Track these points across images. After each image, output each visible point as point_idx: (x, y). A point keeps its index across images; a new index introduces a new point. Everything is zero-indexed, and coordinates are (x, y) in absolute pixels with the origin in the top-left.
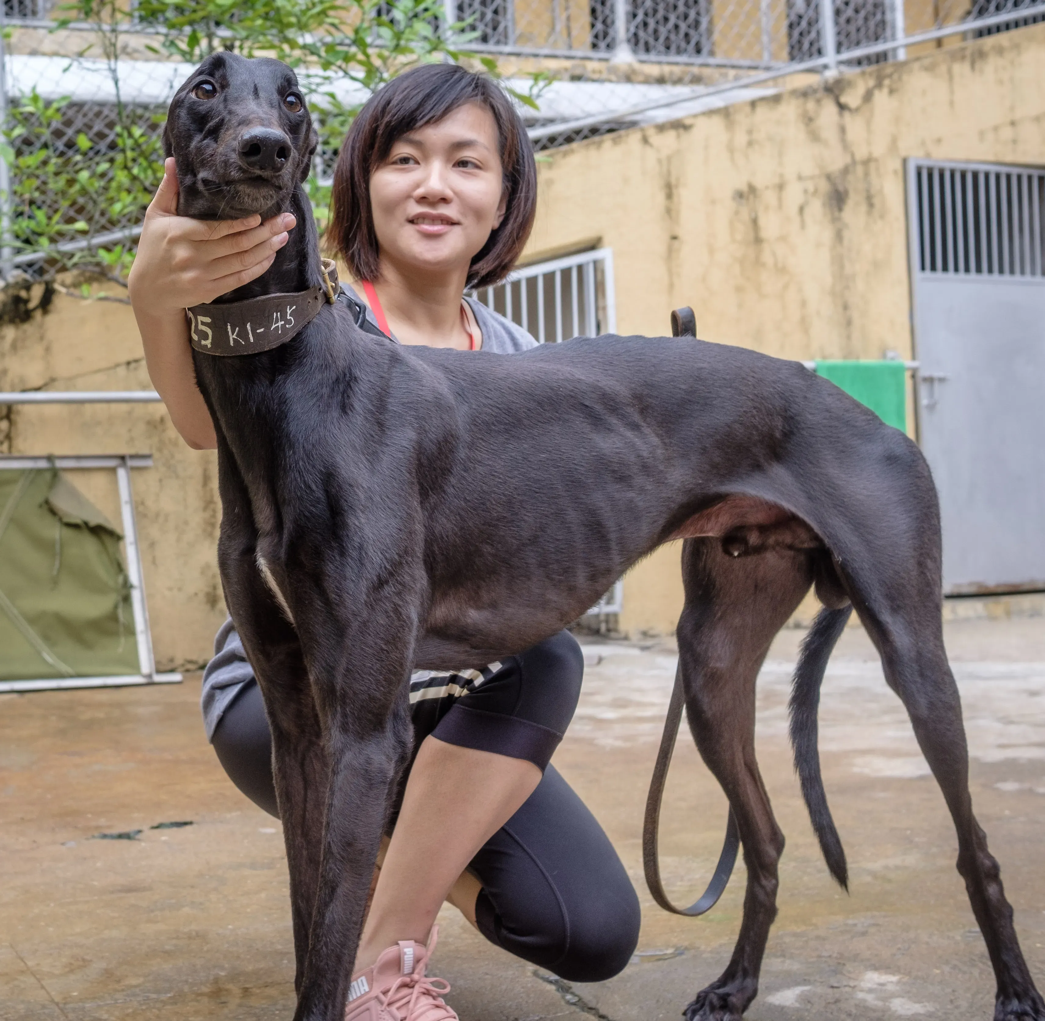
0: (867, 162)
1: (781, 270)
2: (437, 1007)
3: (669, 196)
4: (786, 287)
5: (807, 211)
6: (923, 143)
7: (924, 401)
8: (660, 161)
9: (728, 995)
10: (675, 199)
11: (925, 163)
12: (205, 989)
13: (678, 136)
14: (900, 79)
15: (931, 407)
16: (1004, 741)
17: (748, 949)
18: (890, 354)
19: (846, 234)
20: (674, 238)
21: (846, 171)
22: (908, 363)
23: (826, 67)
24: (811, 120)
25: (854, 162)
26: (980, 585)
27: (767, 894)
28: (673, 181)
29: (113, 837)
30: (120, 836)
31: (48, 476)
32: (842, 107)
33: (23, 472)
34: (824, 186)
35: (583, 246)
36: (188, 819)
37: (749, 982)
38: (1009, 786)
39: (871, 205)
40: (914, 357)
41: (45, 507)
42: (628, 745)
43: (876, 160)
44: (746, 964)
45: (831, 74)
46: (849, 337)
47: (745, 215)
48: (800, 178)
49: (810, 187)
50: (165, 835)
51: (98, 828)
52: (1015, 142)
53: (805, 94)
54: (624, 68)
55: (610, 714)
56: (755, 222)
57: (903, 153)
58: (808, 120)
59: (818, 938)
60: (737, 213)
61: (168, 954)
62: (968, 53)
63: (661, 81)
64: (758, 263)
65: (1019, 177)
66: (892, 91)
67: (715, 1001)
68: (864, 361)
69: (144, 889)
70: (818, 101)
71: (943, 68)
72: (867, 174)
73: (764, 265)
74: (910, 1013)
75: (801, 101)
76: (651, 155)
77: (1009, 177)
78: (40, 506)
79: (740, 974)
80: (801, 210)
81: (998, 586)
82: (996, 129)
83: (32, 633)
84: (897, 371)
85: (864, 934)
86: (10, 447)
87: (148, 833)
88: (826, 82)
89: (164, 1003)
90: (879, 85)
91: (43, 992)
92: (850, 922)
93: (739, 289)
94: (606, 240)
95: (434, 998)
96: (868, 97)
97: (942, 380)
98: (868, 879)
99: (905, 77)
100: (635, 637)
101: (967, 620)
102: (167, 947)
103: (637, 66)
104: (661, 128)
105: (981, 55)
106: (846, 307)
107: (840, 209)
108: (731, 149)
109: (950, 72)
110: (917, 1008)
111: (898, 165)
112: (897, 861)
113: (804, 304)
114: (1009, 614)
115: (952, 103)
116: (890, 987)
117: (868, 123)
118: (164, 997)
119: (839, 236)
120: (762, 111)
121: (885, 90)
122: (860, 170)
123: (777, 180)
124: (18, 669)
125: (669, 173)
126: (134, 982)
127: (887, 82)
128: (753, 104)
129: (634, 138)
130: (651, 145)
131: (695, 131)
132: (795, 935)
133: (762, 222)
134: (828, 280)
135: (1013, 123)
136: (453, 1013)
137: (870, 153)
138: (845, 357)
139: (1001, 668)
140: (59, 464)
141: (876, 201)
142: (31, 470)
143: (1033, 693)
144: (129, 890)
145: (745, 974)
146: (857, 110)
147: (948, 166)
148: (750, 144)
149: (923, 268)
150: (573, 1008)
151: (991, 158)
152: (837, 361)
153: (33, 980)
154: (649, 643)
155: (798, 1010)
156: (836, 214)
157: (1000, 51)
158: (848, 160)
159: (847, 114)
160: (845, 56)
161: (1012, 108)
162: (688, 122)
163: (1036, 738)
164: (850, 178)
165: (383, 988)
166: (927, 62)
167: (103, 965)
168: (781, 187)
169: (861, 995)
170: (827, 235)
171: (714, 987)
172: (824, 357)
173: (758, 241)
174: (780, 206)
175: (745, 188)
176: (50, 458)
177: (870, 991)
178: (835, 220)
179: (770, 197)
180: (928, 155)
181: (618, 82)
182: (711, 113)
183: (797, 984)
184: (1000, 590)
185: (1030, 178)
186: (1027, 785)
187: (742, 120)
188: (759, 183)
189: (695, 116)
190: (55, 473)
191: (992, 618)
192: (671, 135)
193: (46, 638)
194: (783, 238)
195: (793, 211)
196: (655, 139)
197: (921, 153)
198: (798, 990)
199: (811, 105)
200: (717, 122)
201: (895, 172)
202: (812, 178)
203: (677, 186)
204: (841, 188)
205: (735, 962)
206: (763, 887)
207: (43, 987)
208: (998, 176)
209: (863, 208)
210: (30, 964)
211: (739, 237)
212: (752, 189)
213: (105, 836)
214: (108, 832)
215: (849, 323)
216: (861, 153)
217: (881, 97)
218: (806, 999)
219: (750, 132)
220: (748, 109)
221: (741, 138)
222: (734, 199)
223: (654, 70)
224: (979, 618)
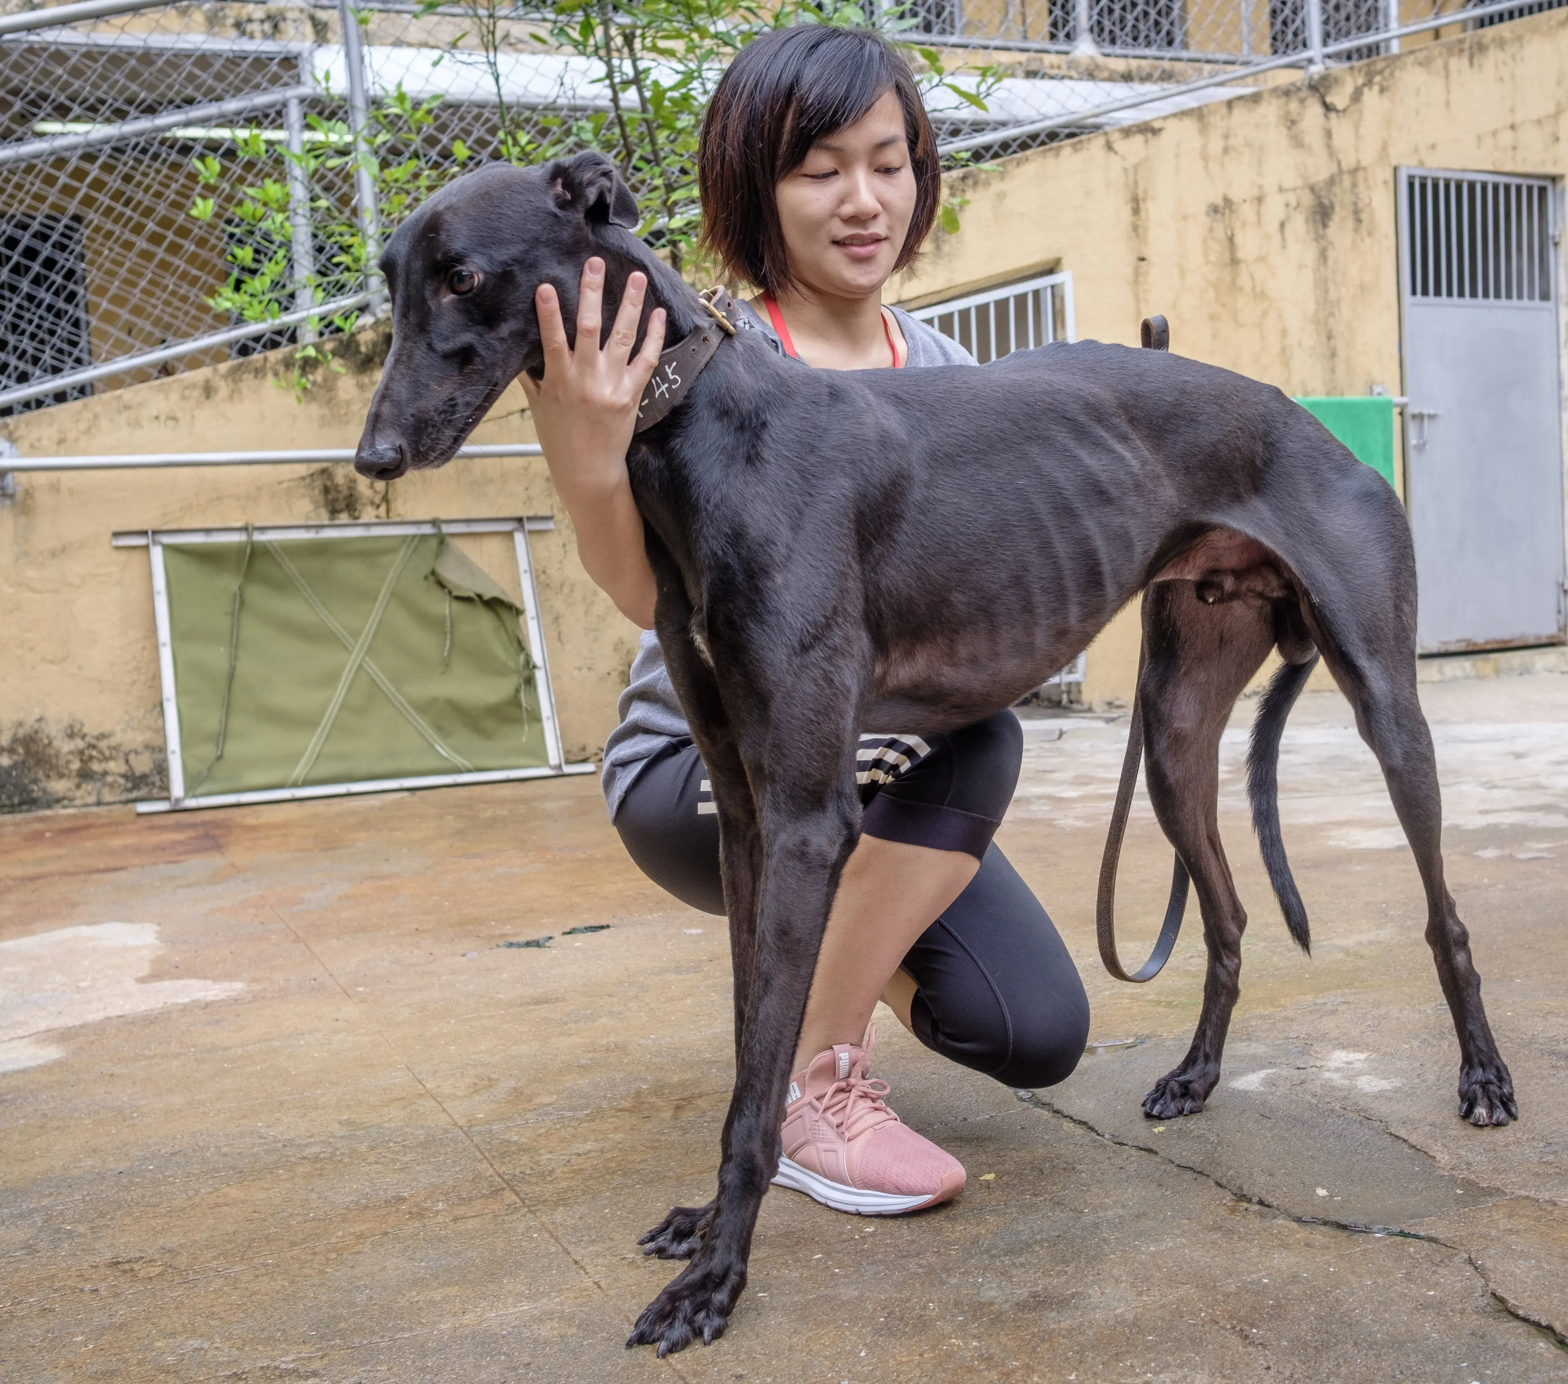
0: (1354, 171)
1: (1260, 295)
2: (876, 1109)
3: (1136, 211)
4: (1265, 314)
5: (1288, 228)
6: (1416, 150)
7: (1413, 441)
8: (1125, 170)
9: (1190, 1082)
10: (1143, 214)
11: (1418, 172)
12: (625, 1104)
13: (1146, 141)
14: (1392, 74)
15: (1421, 448)
16: (1487, 807)
17: (1209, 1033)
18: (1377, 389)
19: (1331, 253)
20: (1143, 259)
21: (1331, 181)
22: (1398, 399)
23: (1310, 61)
24: (1293, 122)
25: (1341, 171)
26: (1468, 642)
27: (1229, 973)
28: (1141, 194)
29: (519, 945)
30: (528, 944)
31: (434, 543)
32: (1328, 108)
33: (405, 538)
34: (1308, 199)
35: (1039, 269)
36: (605, 923)
37: (1211, 1066)
38: (1489, 853)
39: (1359, 221)
40: (1402, 394)
41: (431, 578)
42: (1090, 825)
43: (1364, 169)
44: (1208, 1049)
45: (1316, 70)
46: (1333, 371)
47: (1220, 231)
48: (1281, 190)
49: (1292, 199)
50: (579, 941)
51: (502, 936)
52: (1514, 148)
53: (1287, 93)
54: (1085, 61)
55: (1071, 793)
56: (1231, 240)
57: (1394, 162)
58: (1291, 123)
59: (1286, 1019)
60: (1211, 230)
61: (585, 1068)
62: (1466, 46)
63: (1127, 77)
64: (1234, 287)
65: (1519, 188)
66: (1382, 90)
67: (1176, 1087)
68: (1349, 397)
69: (557, 1000)
70: (1302, 101)
71: (1440, 63)
72: (1354, 185)
73: (1241, 289)
74: (1376, 1089)
75: (1284, 99)
76: (1116, 164)
77: (1507, 187)
78: (426, 578)
79: (1201, 1058)
80: (1282, 225)
81: (1486, 643)
82: (1495, 133)
83: (422, 723)
84: (1383, 408)
85: (1333, 1012)
86: (388, 511)
87: (559, 939)
88: (1311, 79)
89: (581, 1121)
90: (1369, 83)
91: (444, 1116)
92: (1320, 1001)
93: (1213, 317)
94: (1065, 262)
95: (873, 1100)
96: (1357, 96)
97: (1432, 417)
98: (1341, 956)
99: (1397, 73)
100: (1099, 708)
101: (1455, 679)
102: (583, 1062)
103: (1101, 60)
104: (1127, 132)
105: (1481, 47)
106: (1329, 337)
107: (1325, 226)
108: (1205, 157)
109: (1446, 67)
110: (1384, 1085)
111: (1388, 175)
112: (1372, 936)
113: (1284, 333)
114: (1497, 672)
115: (1448, 103)
116: (1357, 1065)
117: (1357, 127)
118: (580, 1114)
119: (1323, 256)
120: (1239, 112)
121: (1376, 88)
122: (1347, 180)
123: (1255, 193)
124: (406, 764)
125: (1136, 183)
126: (546, 1100)
127: (1377, 79)
128: (1230, 104)
129: (1096, 144)
130: (1116, 153)
131: (1164, 134)
132: (1262, 1017)
133: (1239, 240)
134: (1312, 307)
135: (1513, 127)
136: (895, 1115)
137: (1358, 162)
138: (1328, 394)
139: (1488, 729)
140: (446, 529)
141: (1363, 216)
142: (414, 536)
143: (1519, 756)
144: (539, 1002)
145: (1207, 1058)
146: (1344, 111)
147: (1442, 175)
148: (1226, 150)
149: (1414, 293)
150: (1026, 1104)
151: (1489, 167)
152: (1322, 398)
153: (433, 1103)
154: (1115, 714)
155: (1262, 1094)
156: (1321, 232)
157: (1501, 43)
158: (1334, 169)
159: (1333, 115)
160: (1333, 48)
161: (1512, 110)
162: (1157, 125)
163: (1520, 803)
164: (1336, 189)
165: (818, 1093)
166: (1421, 55)
167: (512, 1083)
168: (1260, 200)
169: (1327, 1075)
170: (1310, 255)
171: (1173, 1075)
172: (1306, 394)
173: (1234, 261)
174: (1259, 222)
175: (1220, 202)
176: (435, 522)
177: (1337, 1070)
178: (1319, 238)
179: (1247, 211)
180: (1421, 164)
181: (1081, 79)
182: (1183, 114)
183: (1263, 1068)
184: (1489, 647)
185: (1530, 189)
186: (1507, 852)
187: (1217, 122)
188: (1235, 197)
189: (1165, 118)
190: (442, 540)
191: (1481, 677)
192: (1139, 139)
193: (439, 728)
194: (1262, 259)
195: (1274, 228)
196: (1120, 145)
197: (1414, 162)
198: (1262, 1074)
199: (1294, 106)
200: (1189, 125)
201: (1385, 182)
202: (1294, 190)
203: (1144, 200)
204: (1326, 201)
205: (1195, 1048)
206: (1224, 967)
207: (444, 1110)
208: (1496, 187)
209: (1350, 224)
210: (428, 1086)
211: (1213, 258)
212: (1228, 202)
213: (511, 945)
214: (514, 940)
215: (1333, 355)
216: (1348, 162)
217: (1370, 96)
218: (1271, 1083)
219: (1226, 137)
220: (1224, 110)
221: (1216, 144)
222: (1208, 214)
223: (1120, 65)
224: (1467, 677)
